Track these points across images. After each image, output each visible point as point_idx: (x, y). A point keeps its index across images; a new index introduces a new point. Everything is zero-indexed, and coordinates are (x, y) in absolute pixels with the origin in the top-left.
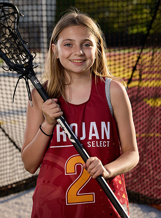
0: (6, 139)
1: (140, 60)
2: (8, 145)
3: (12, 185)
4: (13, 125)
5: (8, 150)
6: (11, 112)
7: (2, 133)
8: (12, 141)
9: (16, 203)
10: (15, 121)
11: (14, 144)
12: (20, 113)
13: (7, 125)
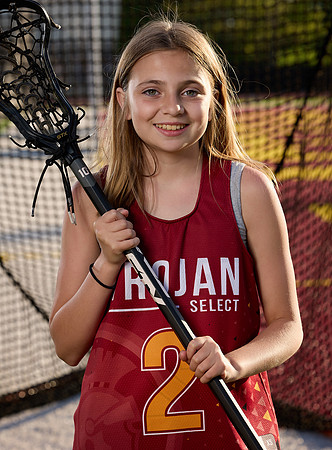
0: (14, 293)
1: (302, 123)
2: (18, 305)
3: (26, 390)
4: (30, 262)
5: (19, 315)
6: (26, 234)
7: (6, 279)
8: (27, 296)
9: (37, 430)
10: (33, 253)
11: (33, 303)
12: (45, 237)
13: (17, 261)
